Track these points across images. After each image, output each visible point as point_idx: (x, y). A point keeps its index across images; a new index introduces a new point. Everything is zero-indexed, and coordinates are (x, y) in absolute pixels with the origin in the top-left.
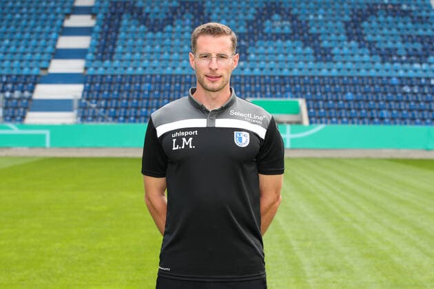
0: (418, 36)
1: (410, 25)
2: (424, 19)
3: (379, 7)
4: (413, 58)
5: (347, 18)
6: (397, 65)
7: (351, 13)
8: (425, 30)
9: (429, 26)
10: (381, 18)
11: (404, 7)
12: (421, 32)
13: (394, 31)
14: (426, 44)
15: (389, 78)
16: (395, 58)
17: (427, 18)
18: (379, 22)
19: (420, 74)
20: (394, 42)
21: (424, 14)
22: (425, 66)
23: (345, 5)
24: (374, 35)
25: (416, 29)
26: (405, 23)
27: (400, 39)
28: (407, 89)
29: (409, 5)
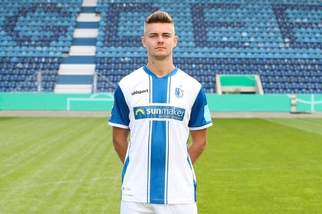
0: (54, 27)
1: (54, 18)
2: (68, 14)
3: (41, 6)
4: (40, 43)
5: (11, 14)
6: (24, 48)
7: (17, 10)
8: (63, 22)
9: (68, 18)
10: (36, 14)
11: (60, 5)
12: (59, 23)
13: (40, 23)
14: (57, 32)
15: (11, 57)
16: (26, 43)
17: (71, 13)
18: (31, 17)
19: (37, 54)
20: (33, 31)
21: (71, 10)
22: (45, 49)
23: (16, 5)
24: (22, 26)
25: (56, 22)
26: (51, 17)
27: (40, 29)
28: (19, 65)
29: (63, 4)
